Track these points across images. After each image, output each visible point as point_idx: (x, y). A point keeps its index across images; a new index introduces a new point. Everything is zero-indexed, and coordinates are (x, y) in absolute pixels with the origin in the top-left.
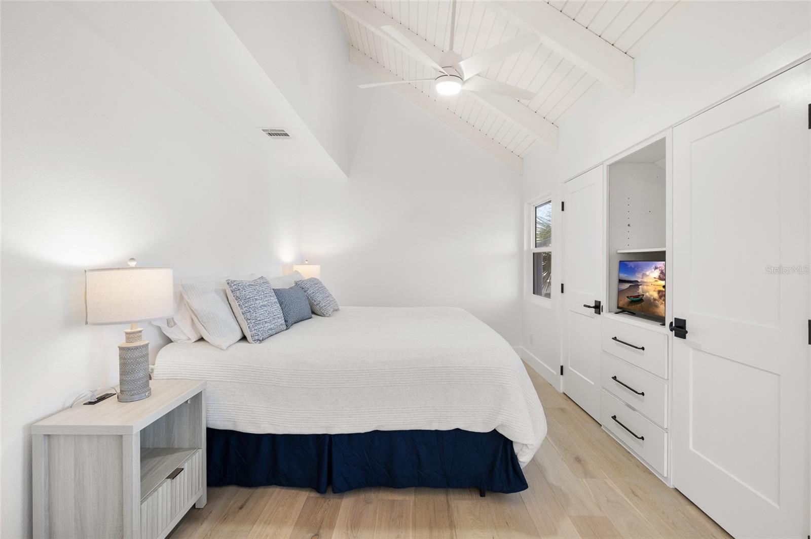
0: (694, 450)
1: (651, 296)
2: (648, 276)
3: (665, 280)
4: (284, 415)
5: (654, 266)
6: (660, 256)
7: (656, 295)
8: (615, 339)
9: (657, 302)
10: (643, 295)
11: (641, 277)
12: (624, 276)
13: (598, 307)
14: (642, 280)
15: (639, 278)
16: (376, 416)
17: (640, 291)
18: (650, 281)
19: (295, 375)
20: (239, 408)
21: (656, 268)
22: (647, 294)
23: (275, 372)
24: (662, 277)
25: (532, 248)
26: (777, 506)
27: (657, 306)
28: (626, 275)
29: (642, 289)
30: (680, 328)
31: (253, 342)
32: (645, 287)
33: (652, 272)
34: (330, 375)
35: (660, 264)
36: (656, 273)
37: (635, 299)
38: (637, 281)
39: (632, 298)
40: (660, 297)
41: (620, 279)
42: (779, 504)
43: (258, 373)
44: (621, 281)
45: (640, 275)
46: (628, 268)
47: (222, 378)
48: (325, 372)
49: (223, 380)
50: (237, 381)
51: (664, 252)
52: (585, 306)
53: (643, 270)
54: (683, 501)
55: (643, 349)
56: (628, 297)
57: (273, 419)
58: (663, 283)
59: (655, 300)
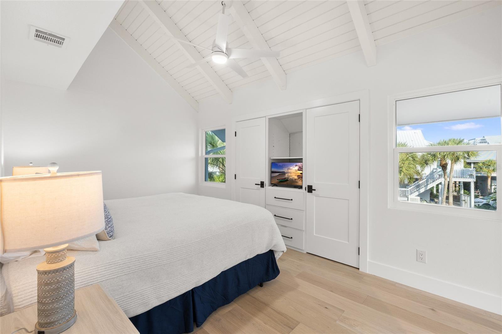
0: (316, 235)
1: (293, 178)
2: (291, 169)
3: (302, 171)
4: (167, 287)
5: (295, 165)
6: (300, 160)
7: (296, 177)
8: (275, 198)
9: (297, 180)
10: (288, 178)
11: (287, 170)
12: (274, 170)
13: (262, 184)
14: (288, 171)
15: (286, 170)
16: (223, 263)
17: (286, 176)
18: (293, 171)
19: (171, 253)
20: (129, 296)
21: (296, 166)
22: (291, 177)
23: (156, 255)
24: (301, 169)
25: (204, 155)
26: (348, 243)
27: (297, 182)
28: (276, 169)
29: (287, 175)
30: (310, 189)
31: (110, 238)
32: (290, 174)
33: (294, 167)
34: (195, 245)
35: (299, 164)
36: (297, 168)
37: (283, 180)
38: (284, 172)
39: (281, 180)
40: (299, 178)
41: (272, 171)
42: (348, 242)
43: (142, 261)
44: (272, 172)
45: (286, 169)
46: (278, 166)
47: (107, 276)
48: (192, 244)
49: (109, 278)
50: (124, 274)
51: (302, 159)
52: (256, 184)
53: (288, 167)
54: (312, 256)
55: (292, 200)
56: (278, 180)
57: (159, 293)
58: (301, 172)
59: (295, 179)
